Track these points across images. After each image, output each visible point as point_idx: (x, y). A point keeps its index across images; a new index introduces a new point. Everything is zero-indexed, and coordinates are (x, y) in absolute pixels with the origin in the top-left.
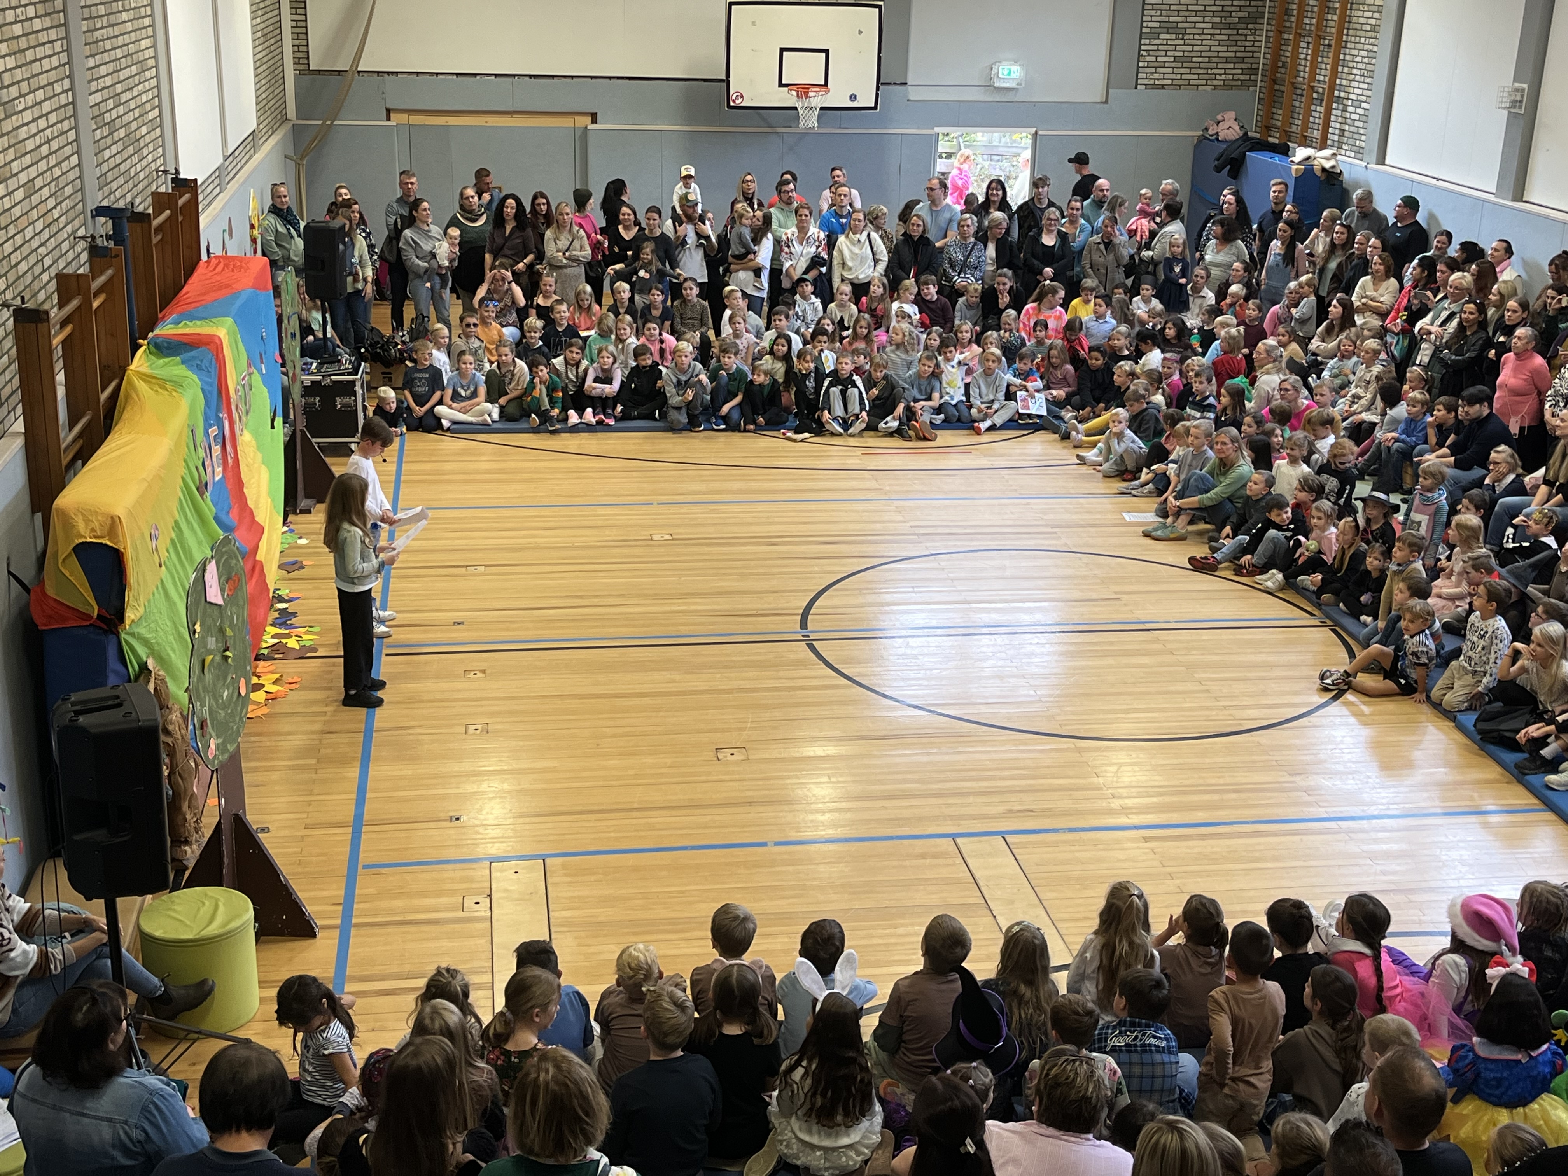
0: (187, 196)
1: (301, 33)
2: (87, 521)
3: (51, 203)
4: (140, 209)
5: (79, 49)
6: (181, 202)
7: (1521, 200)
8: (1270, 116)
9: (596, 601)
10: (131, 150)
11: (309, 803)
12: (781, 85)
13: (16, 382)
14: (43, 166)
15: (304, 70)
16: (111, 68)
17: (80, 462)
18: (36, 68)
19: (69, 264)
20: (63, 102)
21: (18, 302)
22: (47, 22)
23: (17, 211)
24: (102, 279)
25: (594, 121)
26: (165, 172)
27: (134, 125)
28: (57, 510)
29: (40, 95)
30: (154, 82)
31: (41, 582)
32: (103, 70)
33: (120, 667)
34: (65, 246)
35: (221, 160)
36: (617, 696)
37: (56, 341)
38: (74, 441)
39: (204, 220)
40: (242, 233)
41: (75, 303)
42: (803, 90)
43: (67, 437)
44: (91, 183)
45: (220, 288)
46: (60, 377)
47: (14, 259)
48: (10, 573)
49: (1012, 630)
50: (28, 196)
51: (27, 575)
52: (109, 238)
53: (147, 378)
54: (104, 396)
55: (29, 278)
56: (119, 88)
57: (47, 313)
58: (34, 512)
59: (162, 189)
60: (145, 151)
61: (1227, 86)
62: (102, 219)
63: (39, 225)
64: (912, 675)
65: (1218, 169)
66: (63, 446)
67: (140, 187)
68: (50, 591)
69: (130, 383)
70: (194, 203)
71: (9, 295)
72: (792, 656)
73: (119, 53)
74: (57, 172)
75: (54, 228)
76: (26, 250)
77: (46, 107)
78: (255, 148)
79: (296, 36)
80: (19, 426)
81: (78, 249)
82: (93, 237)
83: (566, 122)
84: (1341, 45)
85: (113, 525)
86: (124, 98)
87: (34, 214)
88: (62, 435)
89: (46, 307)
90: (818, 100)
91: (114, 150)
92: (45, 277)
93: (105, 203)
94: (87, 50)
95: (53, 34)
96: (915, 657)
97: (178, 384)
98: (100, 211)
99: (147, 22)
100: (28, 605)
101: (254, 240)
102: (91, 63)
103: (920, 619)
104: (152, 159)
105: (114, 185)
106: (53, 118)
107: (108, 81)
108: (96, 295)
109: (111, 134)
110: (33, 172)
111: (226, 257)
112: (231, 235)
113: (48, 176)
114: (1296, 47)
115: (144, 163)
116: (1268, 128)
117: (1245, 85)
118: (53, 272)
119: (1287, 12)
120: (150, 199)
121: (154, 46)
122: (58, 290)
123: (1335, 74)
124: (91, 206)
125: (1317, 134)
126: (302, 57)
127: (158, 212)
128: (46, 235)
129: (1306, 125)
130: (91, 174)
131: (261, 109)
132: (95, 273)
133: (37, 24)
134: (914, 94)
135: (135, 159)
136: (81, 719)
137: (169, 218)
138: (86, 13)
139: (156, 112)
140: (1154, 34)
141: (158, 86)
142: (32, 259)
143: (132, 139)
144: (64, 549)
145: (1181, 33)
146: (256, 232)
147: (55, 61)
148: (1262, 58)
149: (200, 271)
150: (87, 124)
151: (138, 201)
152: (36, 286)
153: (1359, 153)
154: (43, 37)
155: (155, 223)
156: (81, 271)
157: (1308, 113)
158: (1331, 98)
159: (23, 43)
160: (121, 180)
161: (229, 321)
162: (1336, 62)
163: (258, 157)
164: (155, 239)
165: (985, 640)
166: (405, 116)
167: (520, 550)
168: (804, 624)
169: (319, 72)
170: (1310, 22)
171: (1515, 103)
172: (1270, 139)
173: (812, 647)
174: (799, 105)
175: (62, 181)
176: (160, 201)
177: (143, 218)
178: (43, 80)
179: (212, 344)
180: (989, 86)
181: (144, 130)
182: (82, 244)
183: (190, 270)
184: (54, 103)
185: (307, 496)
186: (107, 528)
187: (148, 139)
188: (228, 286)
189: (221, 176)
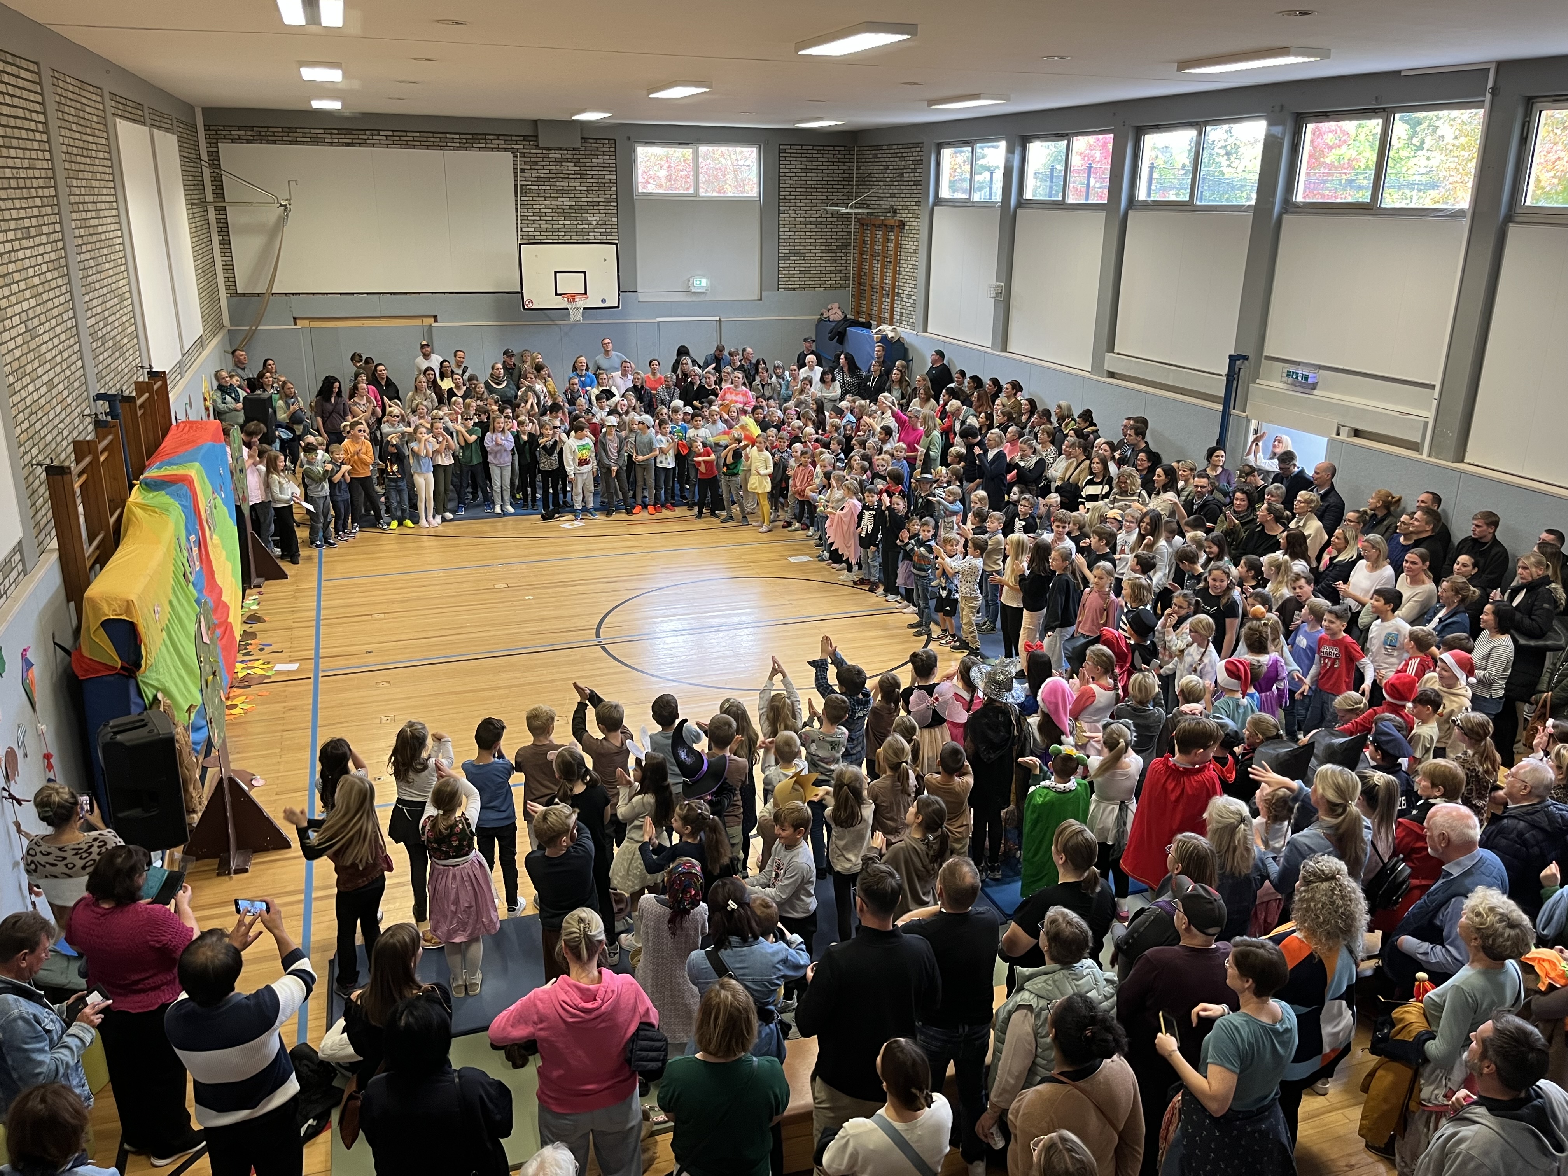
0: (159, 383)
1: (229, 268)
2: (109, 605)
3: (65, 393)
4: (126, 393)
5: (78, 290)
6: (156, 387)
7: (1006, 351)
8: (859, 305)
9: (460, 631)
10: (117, 354)
11: (278, 778)
12: (557, 294)
13: (50, 514)
14: (58, 369)
15: (233, 294)
16: (100, 300)
17: (98, 566)
18: (50, 305)
19: (80, 433)
20: (69, 326)
21: (48, 461)
22: (56, 274)
23: (43, 401)
24: (105, 443)
25: (436, 321)
26: (142, 367)
27: (118, 338)
28: (88, 599)
29: (53, 322)
30: (130, 308)
31: (78, 649)
32: (95, 302)
33: (139, 701)
34: (77, 422)
35: (180, 357)
36: (479, 691)
37: (77, 486)
38: (94, 551)
39: (172, 397)
40: (199, 405)
41: (87, 460)
42: (572, 297)
43: (89, 550)
44: (92, 379)
45: (188, 443)
46: (81, 509)
47: (42, 433)
48: (55, 643)
49: (728, 627)
50: (49, 391)
51: (68, 644)
52: (107, 414)
53: (142, 507)
54: (112, 520)
55: (53, 445)
56: (106, 313)
57: (69, 468)
58: (68, 601)
59: (141, 379)
60: (127, 354)
61: (832, 287)
62: (101, 402)
63: (58, 409)
64: (669, 660)
65: (831, 339)
66: (87, 555)
67: (126, 378)
68: (86, 653)
69: (130, 511)
70: (165, 386)
71: (41, 458)
72: (592, 655)
73: (105, 290)
74: (68, 373)
75: (68, 410)
76: (50, 426)
77: (58, 330)
78: (203, 347)
79: (226, 271)
80: (54, 544)
81: (86, 423)
82: (96, 414)
83: (418, 322)
84: (897, 262)
85: (129, 606)
86: (110, 320)
87: (55, 401)
88: (85, 547)
89: (66, 464)
90: (581, 303)
91: (106, 354)
92: (65, 443)
93: (102, 391)
94: (83, 290)
95: (60, 282)
96: (670, 649)
97: (164, 510)
98: (99, 397)
99: (123, 268)
100: (70, 663)
101: (207, 409)
102: (87, 298)
103: (672, 626)
104: (132, 358)
105: (108, 378)
106: (63, 337)
107: (99, 309)
108: (102, 453)
109: (103, 344)
110: (52, 374)
111: (188, 422)
112: (191, 406)
113: (62, 376)
114: (871, 264)
115: (127, 362)
116: (858, 312)
117: (842, 287)
118: (70, 439)
119: (864, 242)
120: (133, 386)
121: (129, 284)
122: (75, 451)
123: (895, 279)
124: (93, 393)
125: (887, 315)
126: (231, 285)
127: (140, 394)
128: (63, 415)
129: (880, 310)
130: (91, 371)
131: (205, 322)
132: (100, 437)
133: (49, 276)
134: (642, 297)
135: (121, 360)
136: (119, 737)
137: (148, 398)
138: (82, 266)
139: (133, 327)
140: (786, 257)
141: (133, 310)
142: (55, 432)
143: (118, 347)
144: (92, 623)
145: (802, 256)
146: (208, 403)
147: (62, 299)
148: (852, 270)
149: (173, 431)
150: (86, 339)
151: (124, 388)
152: (59, 449)
153: (912, 326)
154: (53, 284)
155: (139, 402)
156: (88, 438)
157: (881, 303)
158: (894, 294)
159: (40, 289)
160: (112, 375)
161: (197, 464)
162: (895, 272)
163: (205, 353)
164: (140, 413)
165: (713, 635)
166: (307, 322)
167: (407, 601)
168: (598, 635)
169: (244, 295)
170: (878, 248)
171: (998, 294)
172: (861, 320)
173: (604, 649)
174: (569, 307)
175: (72, 379)
176: (140, 387)
177: (129, 399)
178: (55, 312)
179: (186, 480)
180: (689, 292)
181: (125, 340)
182: (88, 419)
183: (165, 433)
184: (63, 327)
185: (258, 576)
186: (124, 608)
187: (129, 346)
188: (193, 441)
189: (181, 367)
